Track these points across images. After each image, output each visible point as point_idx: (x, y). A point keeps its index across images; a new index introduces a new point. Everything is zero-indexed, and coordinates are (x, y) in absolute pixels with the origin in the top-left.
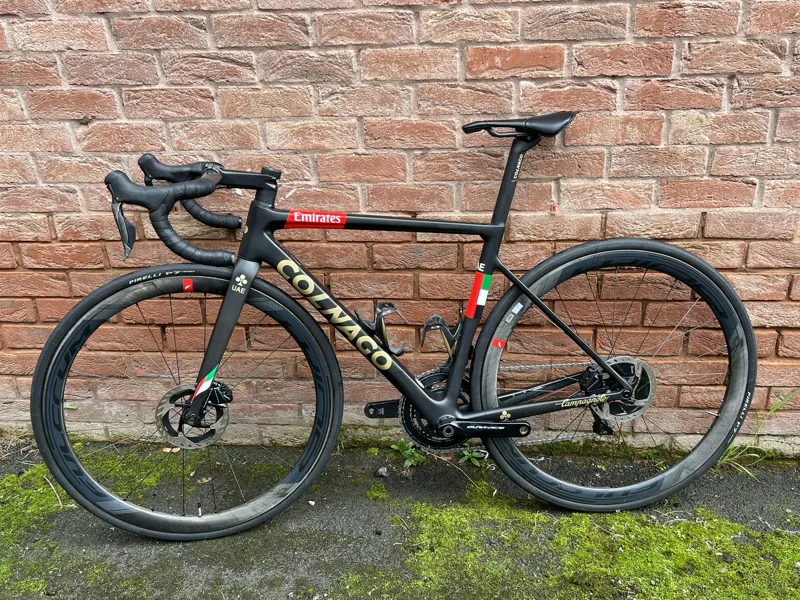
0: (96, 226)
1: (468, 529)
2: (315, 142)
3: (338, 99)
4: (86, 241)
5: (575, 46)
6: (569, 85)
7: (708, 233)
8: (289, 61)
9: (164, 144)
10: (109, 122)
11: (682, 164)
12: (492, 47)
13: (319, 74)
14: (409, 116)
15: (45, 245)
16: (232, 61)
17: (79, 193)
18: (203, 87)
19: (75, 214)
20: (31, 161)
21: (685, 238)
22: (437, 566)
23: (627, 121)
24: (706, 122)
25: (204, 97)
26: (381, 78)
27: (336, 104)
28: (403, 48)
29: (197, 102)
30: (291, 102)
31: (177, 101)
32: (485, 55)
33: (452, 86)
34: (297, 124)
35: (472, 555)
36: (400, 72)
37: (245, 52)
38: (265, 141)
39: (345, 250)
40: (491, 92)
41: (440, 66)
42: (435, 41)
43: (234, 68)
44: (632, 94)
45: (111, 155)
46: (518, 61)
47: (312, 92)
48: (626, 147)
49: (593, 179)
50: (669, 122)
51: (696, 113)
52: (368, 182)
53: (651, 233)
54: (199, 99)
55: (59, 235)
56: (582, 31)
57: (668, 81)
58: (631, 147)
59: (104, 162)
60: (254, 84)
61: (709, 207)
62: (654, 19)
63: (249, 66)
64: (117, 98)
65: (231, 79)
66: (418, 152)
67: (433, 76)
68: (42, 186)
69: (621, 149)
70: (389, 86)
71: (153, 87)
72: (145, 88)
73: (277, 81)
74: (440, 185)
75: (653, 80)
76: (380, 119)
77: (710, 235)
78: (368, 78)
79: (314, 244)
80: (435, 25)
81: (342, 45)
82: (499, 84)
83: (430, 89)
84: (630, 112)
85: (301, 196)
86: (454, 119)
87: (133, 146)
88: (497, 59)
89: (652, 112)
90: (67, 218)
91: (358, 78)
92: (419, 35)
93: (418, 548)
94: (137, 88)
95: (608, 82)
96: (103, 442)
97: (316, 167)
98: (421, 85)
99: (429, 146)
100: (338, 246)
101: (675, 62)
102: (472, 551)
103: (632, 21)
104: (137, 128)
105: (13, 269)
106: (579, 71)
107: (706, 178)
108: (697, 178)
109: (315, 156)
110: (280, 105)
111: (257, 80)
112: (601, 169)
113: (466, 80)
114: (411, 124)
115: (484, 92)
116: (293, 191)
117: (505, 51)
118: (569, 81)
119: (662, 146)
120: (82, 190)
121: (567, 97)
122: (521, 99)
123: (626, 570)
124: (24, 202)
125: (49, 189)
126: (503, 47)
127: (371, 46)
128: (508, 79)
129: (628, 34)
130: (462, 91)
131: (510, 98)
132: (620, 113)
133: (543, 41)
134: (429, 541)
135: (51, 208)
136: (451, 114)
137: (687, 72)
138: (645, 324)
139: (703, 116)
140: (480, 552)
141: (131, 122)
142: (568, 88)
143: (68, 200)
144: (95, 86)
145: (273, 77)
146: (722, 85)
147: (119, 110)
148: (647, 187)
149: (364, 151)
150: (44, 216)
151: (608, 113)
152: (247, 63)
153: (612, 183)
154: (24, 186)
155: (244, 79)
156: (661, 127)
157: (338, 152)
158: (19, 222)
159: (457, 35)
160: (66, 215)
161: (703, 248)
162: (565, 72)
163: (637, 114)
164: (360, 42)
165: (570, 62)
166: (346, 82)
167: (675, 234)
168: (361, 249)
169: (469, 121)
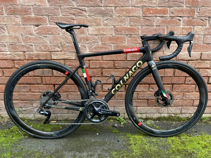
0: (38, 55)
1: (143, 139)
2: (102, 32)
4: (34, 60)
5: (171, 8)
7: (202, 59)
8: (97, 10)
9: (60, 32)
10: (45, 26)
11: (196, 40)
12: (150, 8)
13: (104, 14)
14: (127, 26)
15: (22, 61)
16: (81, 10)
17: (34, 46)
18: (72, 17)
19: (32, 52)
20: (21, 37)
21: (197, 60)
22: (137, 149)
23: (183, 28)
24: (203, 29)
25: (72, 19)
26: (121, 15)
27: (108, 22)
28: (127, 7)
29: (70, 21)
30: (96, 21)
31: (65, 20)
32: (148, 10)
33: (139, 18)
34: (97, 27)
35: (146, 146)
36: (126, 14)
37: (85, 7)
38: (88, 32)
39: (107, 63)
40: (149, 20)
41: (136, 13)
42: (136, 6)
43: (81, 12)
44: (185, 21)
45: (44, 35)
46: (157, 12)
47: (102, 19)
48: (183, 35)
49: (174, 44)
50: (194, 29)
51: (200, 27)
52: (115, 44)
53: (188, 58)
54: (71, 20)
55: (27, 58)
56: (173, 4)
57: (194, 18)
59: (42, 37)
60: (86, 16)
61: (203, 52)
62: (191, 2)
63: (85, 11)
64: (47, 19)
65: (80, 15)
66: (129, 36)
67: (134, 15)
68: (23, 44)
70: (123, 17)
71: (58, 16)
72: (56, 16)
73: (92, 16)
74: (134, 45)
75: (190, 18)
76: (120, 26)
77: (203, 59)
78: (117, 15)
79: (99, 61)
80: (136, 1)
81: (111, 6)
82: (151, 18)
83: (133, 19)
84: (184, 26)
85: (96, 48)
86: (139, 27)
87: (51, 33)
88: (151, 11)
89: (190, 26)
90: (29, 53)
91: (114, 15)
92: (131, 4)
93: (131, 145)
94: (53, 16)
95: (179, 18)
96: (33, 120)
97: (101, 40)
98: (131, 18)
99: (132, 34)
100: (106, 61)
101: (196, 13)
102: (146, 145)
103: (186, 2)
104: (52, 28)
105: (12, 68)
106: (172, 15)
107: (202, 44)
108: (200, 44)
109: (101, 36)
110: (93, 22)
111: (87, 15)
113: (143, 16)
114: (128, 28)
115: (147, 20)
116: (94, 46)
117: (153, 9)
118: (169, 17)
120: (35, 45)
121: (169, 22)
122: (157, 22)
123: (189, 148)
124: (17, 48)
125: (25, 44)
127: (119, 7)
128: (153, 16)
129: (184, 6)
130: (142, 19)
131: (154, 21)
132: (182, 26)
133: (163, 7)
134: (133, 143)
135: (25, 50)
136: (138, 25)
137: (199, 16)
138: (186, 83)
139: (202, 27)
140: (148, 145)
141: (51, 26)
142: (169, 19)
143: (30, 48)
144: (42, 15)
145: (92, 14)
146: (207, 20)
147: (48, 22)
148: (187, 46)
149: (115, 35)
150: (23, 52)
151: (179, 26)
152: (85, 10)
154: (18, 44)
155: (83, 15)
156: (192, 30)
157: (108, 35)
158: (15, 54)
159: (141, 4)
160: (29, 52)
161: (201, 63)
162: (168, 15)
163: (186, 27)
164: (116, 6)
165: (170, 12)
166: (111, 16)
167: (194, 59)
168: (112, 63)
169: (143, 27)
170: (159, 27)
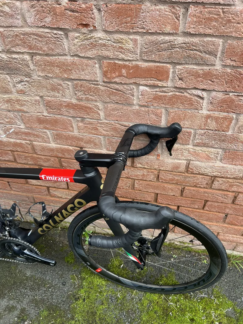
2: (18, 107)
3: (25, 85)
5: (178, 67)
6: (172, 91)
12: (120, 62)
13: (10, 69)
14: (71, 99)
21: (234, 178)
22: (84, 311)
23: (208, 117)
26: (49, 75)
27: (25, 88)
28: (60, 57)
32: (116, 68)
33: (95, 84)
35: (101, 307)
36: (61, 73)
40: (121, 91)
41: (86, 72)
42: (81, 55)
44: (214, 101)
46: (138, 73)
47: (9, 80)
48: (206, 131)
49: (183, 144)
50: (237, 120)
52: (53, 130)
56: (185, 57)
58: (209, 131)
62: (240, 53)
66: (79, 119)
67: (82, 77)
69: (203, 132)
70: (55, 80)
74: (94, 137)
76: (53, 99)
78: (42, 75)
79: (30, 155)
80: (79, 44)
81: (20, 52)
82: (125, 86)
83: (81, 85)
84: (211, 112)
85: (18, 133)
86: (98, 104)
88: (124, 71)
89: (226, 114)
91: (35, 74)
92: (69, 50)
93: (78, 299)
95: (199, 93)
97: (22, 120)
98: (75, 82)
99: (85, 117)
100: (43, 157)
103: (223, 53)
106: (179, 84)
109: (20, 114)
112: (189, 141)
113: (104, 82)
114: (73, 104)
115: (116, 90)
116: (13, 129)
117: (129, 66)
118: (172, 89)
119: (230, 133)
121: (170, 99)
122: (140, 97)
126: (127, 63)
127: (39, 54)
128: (131, 84)
129: (218, 62)
130: (102, 88)
131: (133, 95)
132: (205, 112)
133: (155, 62)
134: (84, 294)
136: (96, 101)
140: (105, 305)
142: (171, 93)
148: (216, 152)
149: (47, 115)
151: (197, 111)
153: (195, 148)
156: (231, 122)
157: (32, 113)
159: (95, 52)
162: (170, 84)
163: (216, 114)
165: (174, 77)
166: (28, 75)
167: (229, 176)
168: (55, 160)
169: (107, 106)
170: (146, 109)
